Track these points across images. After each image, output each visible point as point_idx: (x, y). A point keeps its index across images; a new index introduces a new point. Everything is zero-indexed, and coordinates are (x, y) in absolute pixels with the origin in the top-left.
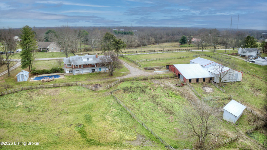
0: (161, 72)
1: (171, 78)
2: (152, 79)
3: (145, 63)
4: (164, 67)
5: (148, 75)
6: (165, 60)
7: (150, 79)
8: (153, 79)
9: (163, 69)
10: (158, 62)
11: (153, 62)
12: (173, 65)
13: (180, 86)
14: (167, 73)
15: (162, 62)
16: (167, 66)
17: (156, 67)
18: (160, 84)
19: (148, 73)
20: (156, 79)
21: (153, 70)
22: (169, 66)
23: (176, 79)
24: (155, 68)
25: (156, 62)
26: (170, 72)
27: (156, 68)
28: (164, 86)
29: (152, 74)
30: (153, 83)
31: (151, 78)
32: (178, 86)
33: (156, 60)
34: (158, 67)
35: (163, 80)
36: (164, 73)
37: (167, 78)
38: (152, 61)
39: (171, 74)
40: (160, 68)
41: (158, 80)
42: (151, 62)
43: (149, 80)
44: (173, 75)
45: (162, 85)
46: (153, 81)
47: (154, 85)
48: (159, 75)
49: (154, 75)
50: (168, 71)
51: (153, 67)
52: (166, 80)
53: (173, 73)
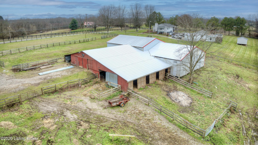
0: (56, 74)
1: (86, 82)
2: (36, 99)
3: (16, 57)
4: (59, 61)
5: (22, 87)
6: (57, 47)
7: (29, 99)
8: (39, 96)
9: (59, 64)
10: (45, 51)
11: (35, 53)
12: (82, 52)
13: (119, 105)
14: (72, 72)
15: (53, 51)
16: (66, 56)
17: (41, 61)
18: (62, 113)
19: (23, 80)
20: (46, 97)
21: (35, 69)
22: (72, 57)
23: (97, 83)
24: (41, 64)
25: (40, 53)
26: (78, 70)
27: (43, 64)
28: (76, 116)
29: (33, 82)
30: (39, 115)
31: (30, 96)
32: (114, 107)
33: (39, 49)
34: (46, 60)
35: (68, 93)
36: (64, 73)
37: (75, 86)
38: (31, 50)
39: (82, 74)
40: (52, 63)
41: (52, 97)
42: (29, 53)
43: (25, 106)
44: (86, 74)
45: (68, 114)
46: (40, 107)
47: (45, 121)
48: (53, 81)
49: (39, 84)
50: (72, 67)
51: (34, 63)
52: (75, 92)
53: (86, 70)
